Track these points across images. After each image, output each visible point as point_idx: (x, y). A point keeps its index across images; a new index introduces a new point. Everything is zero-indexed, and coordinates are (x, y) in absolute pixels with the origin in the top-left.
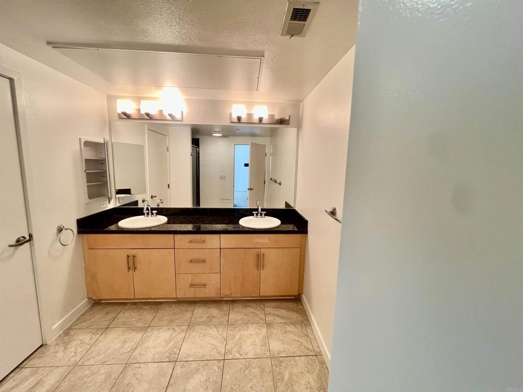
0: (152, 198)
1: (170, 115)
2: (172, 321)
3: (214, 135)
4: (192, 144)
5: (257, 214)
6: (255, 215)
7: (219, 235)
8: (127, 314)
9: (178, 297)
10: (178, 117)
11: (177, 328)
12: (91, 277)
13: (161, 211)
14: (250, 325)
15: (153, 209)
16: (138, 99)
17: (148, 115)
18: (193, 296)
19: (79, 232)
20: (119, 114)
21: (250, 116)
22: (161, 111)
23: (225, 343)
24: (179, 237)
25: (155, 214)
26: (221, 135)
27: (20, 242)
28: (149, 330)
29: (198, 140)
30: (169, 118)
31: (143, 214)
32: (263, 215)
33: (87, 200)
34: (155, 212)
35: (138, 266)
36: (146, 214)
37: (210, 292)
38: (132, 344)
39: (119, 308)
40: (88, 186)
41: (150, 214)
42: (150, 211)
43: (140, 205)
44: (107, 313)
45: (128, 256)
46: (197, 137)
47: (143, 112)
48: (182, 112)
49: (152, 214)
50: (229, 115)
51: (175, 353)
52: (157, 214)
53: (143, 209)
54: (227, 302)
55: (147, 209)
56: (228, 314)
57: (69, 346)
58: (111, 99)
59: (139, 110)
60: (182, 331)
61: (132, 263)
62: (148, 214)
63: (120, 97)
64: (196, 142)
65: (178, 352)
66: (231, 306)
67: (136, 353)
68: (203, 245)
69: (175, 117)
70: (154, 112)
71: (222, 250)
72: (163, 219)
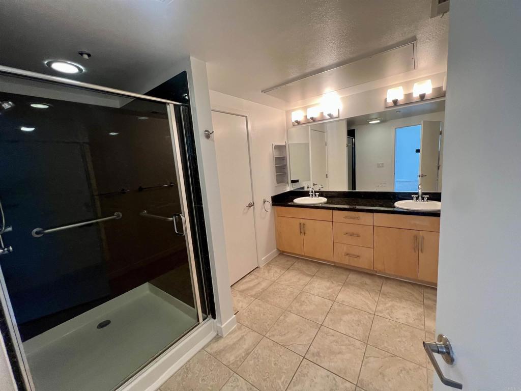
0: (314, 185)
1: (329, 115)
2: (331, 277)
3: (370, 123)
4: (348, 136)
5: (417, 198)
6: (415, 199)
7: (372, 213)
8: (300, 264)
9: (335, 261)
10: (335, 114)
11: (335, 282)
12: (278, 234)
13: (322, 194)
14: (403, 300)
15: (315, 192)
16: (305, 108)
17: (312, 118)
18: (348, 264)
19: (273, 205)
20: (293, 123)
21: (409, 96)
22: (322, 113)
23: (376, 304)
24: (336, 212)
25: (317, 196)
26: (379, 121)
27: (250, 206)
28: (314, 277)
29: (354, 131)
30: (328, 117)
31: (309, 196)
32: (426, 199)
33: (276, 184)
34: (317, 194)
35: (307, 232)
36: (311, 196)
37: (363, 264)
38: (304, 282)
39: (294, 260)
40: (277, 175)
41: (314, 195)
42: (314, 193)
43: (306, 189)
44: (288, 261)
45: (300, 224)
46: (352, 128)
47: (309, 117)
48: (339, 110)
49: (316, 195)
50: (383, 101)
51: (334, 297)
52: (319, 196)
53: (309, 192)
54: (380, 277)
55: (312, 192)
56: (381, 285)
57: (270, 271)
58: (288, 113)
59: (306, 116)
60: (339, 285)
61: (303, 230)
62: (312, 196)
63: (293, 110)
64: (351, 133)
65: (336, 296)
66: (385, 282)
67: (307, 287)
68: (357, 221)
69: (332, 115)
70: (316, 115)
71: (375, 227)
72: (324, 200)
